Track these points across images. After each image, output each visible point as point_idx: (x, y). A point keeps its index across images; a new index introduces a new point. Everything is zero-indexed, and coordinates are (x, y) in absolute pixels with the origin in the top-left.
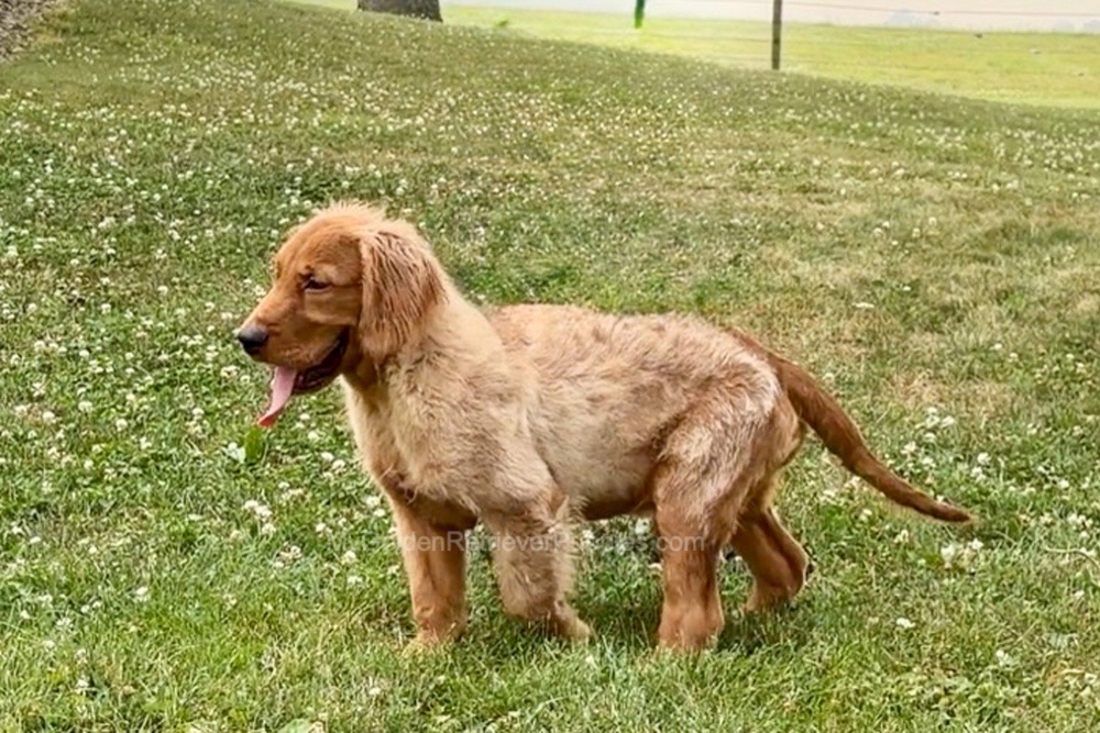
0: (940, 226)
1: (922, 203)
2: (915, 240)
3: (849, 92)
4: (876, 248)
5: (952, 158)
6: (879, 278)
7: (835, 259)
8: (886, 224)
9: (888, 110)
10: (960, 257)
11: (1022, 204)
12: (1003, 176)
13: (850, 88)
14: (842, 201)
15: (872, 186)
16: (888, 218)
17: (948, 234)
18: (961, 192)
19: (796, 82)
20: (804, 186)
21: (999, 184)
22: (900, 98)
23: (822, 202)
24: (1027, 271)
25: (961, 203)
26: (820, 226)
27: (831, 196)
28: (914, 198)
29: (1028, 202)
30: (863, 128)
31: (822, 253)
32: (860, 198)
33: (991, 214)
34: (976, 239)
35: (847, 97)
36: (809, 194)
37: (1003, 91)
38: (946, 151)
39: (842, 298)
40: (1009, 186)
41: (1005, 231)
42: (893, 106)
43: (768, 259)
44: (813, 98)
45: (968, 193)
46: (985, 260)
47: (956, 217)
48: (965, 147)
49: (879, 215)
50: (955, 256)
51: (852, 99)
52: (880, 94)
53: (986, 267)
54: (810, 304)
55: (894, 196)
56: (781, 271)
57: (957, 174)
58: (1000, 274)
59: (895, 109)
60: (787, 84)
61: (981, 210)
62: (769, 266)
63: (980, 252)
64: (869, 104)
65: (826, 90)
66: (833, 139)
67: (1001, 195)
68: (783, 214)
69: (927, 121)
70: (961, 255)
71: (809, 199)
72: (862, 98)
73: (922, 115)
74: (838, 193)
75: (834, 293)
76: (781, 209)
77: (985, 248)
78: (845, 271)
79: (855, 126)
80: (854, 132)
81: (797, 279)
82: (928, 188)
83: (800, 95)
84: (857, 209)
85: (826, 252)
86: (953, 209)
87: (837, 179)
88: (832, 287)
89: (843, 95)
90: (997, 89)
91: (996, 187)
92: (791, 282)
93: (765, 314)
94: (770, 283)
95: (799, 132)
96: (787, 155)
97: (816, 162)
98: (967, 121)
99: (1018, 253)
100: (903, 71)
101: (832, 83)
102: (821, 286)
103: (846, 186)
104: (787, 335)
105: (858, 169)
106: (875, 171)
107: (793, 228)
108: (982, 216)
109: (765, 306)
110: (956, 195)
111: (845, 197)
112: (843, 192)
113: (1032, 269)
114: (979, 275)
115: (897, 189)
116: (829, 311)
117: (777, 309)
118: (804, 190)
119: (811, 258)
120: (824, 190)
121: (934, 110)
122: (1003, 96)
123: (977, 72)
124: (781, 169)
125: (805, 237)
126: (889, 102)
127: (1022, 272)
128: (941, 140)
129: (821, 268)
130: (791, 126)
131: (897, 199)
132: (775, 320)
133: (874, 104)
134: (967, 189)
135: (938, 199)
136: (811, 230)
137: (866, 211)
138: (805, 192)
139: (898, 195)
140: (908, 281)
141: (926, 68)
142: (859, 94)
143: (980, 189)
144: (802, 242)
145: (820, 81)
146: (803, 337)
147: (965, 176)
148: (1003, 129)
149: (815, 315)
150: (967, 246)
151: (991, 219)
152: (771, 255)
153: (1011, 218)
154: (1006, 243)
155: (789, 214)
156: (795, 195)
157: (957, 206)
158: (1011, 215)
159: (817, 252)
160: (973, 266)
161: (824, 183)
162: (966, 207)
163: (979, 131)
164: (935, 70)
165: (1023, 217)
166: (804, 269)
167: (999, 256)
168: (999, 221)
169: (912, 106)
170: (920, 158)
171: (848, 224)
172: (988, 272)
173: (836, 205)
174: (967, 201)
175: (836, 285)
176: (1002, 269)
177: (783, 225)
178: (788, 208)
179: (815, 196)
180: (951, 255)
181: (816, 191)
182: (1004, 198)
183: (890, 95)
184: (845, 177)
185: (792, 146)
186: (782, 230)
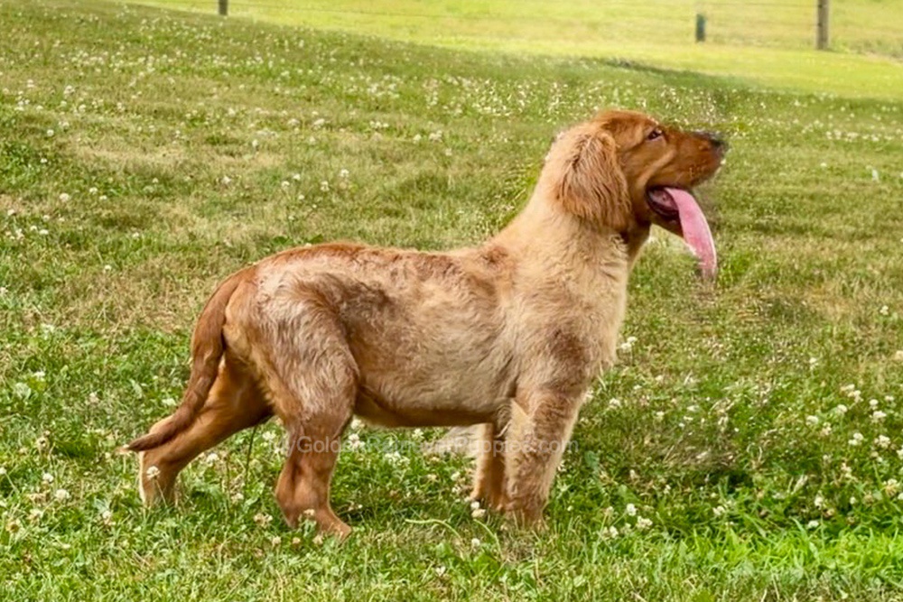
0: (354, 179)
1: (337, 154)
2: (325, 194)
3: (288, 38)
4: (283, 202)
5: (380, 107)
6: (281, 234)
7: (238, 215)
8: (297, 177)
9: (327, 57)
10: (370, 212)
11: (442, 155)
12: (429, 125)
13: (289, 34)
14: (252, 152)
15: (286, 138)
16: (300, 170)
17: (361, 188)
18: (379, 143)
19: (233, 28)
20: (212, 138)
21: (423, 133)
22: (342, 45)
23: (232, 155)
24: (437, 227)
25: (378, 155)
26: (227, 180)
27: (241, 148)
28: (329, 149)
29: (448, 152)
30: (293, 76)
31: (223, 209)
32: (272, 150)
33: (408, 165)
34: (391, 193)
35: (286, 43)
36: (217, 147)
37: (460, 38)
38: (377, 100)
39: (239, 256)
40: (432, 136)
41: (420, 183)
42: (332, 53)
43: (165, 216)
44: (250, 43)
45: (389, 143)
46: (397, 214)
47: (371, 168)
48: (397, 96)
49: (291, 167)
50: (364, 210)
51: (291, 45)
52: (322, 40)
53: (394, 221)
54: (202, 263)
55: (308, 147)
56: (178, 229)
57: (378, 124)
58: (409, 228)
59: (334, 56)
60: (223, 29)
61: (399, 161)
62: (165, 223)
63: (391, 206)
64: (309, 50)
65: (264, 36)
66: (259, 87)
67: (421, 146)
68: (188, 167)
69: (366, 68)
70: (371, 209)
71: (218, 152)
72: (301, 44)
73: (361, 62)
74: (250, 144)
75: (230, 251)
76: (186, 162)
77: (399, 201)
78: (245, 227)
79: (286, 73)
80: (284, 79)
81: (192, 237)
82: (346, 139)
83: (235, 41)
84: (267, 160)
85: (229, 207)
86: (370, 160)
87: (250, 131)
88: (229, 244)
89: (281, 41)
90: (455, 35)
91: (417, 137)
92: (186, 241)
93: (153, 274)
94: (163, 242)
95: (224, 79)
96: (201, 104)
97: (232, 112)
98: (408, 67)
99: (432, 206)
100: (359, 16)
101: (271, 29)
102: (218, 244)
103: (258, 138)
104: (173, 297)
105: (276, 118)
106: (293, 121)
107: (196, 182)
108: (398, 167)
109: (153, 267)
110: (374, 147)
111: (257, 148)
112: (255, 143)
113: (444, 223)
114: (388, 230)
115: (312, 140)
116: (223, 270)
117: (166, 269)
118: (213, 141)
119: (210, 214)
120: (236, 141)
121: (376, 56)
122: (460, 42)
123: (435, 17)
124: (193, 120)
125: (209, 193)
126: (330, 48)
127: (432, 227)
128: (374, 87)
129: (220, 225)
130: (216, 74)
131: (312, 151)
132: (163, 280)
133: (314, 49)
134: (388, 139)
135: (355, 150)
136: (216, 185)
137: (277, 164)
138: (214, 144)
139: (313, 146)
140: (310, 238)
141: (384, 14)
142: (299, 39)
143: (402, 139)
144: (205, 197)
145: (261, 25)
146: (191, 299)
147: (386, 125)
148: (445, 76)
149: (207, 275)
150: (379, 199)
151: (408, 171)
152: (168, 212)
153: (427, 169)
154: (420, 196)
155: (194, 166)
156: (204, 147)
157: (374, 157)
158: (429, 166)
159: (219, 208)
160: (382, 221)
161: (237, 134)
162: (383, 159)
163: (418, 79)
164: (391, 15)
165: (441, 169)
166: (202, 226)
167: (411, 210)
168: (416, 172)
169: (353, 53)
170: (347, 107)
171: (256, 176)
172: (396, 226)
173: (246, 158)
174: (385, 153)
175: (232, 243)
176: (412, 224)
177: (188, 179)
178: (194, 161)
179: (224, 148)
180: (361, 209)
181: (226, 143)
182: (424, 149)
183: (333, 40)
184: (260, 126)
185: (211, 95)
186: (185, 184)
